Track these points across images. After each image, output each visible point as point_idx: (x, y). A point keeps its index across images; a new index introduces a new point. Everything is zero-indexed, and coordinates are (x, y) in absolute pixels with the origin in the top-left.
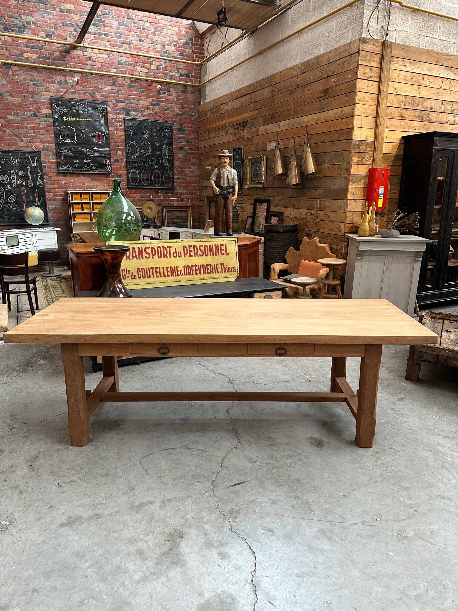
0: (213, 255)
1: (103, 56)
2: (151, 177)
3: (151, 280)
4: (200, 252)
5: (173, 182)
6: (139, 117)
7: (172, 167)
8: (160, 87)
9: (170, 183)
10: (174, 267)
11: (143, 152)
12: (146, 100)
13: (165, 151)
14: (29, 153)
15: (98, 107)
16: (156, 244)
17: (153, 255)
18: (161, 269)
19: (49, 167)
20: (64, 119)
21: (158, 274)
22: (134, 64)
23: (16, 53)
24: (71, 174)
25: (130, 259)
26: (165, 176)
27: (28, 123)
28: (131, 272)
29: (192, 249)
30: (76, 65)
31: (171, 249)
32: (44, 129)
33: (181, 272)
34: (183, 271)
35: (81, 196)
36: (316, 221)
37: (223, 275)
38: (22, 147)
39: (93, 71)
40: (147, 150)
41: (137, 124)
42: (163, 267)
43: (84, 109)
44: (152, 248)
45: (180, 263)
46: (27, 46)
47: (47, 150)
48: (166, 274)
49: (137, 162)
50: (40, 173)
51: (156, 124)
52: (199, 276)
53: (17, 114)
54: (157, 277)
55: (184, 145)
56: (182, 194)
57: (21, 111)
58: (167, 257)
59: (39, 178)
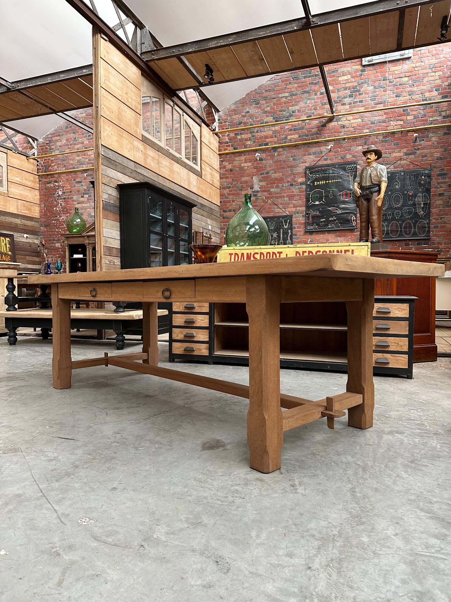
1: (357, 121)
2: (401, 228)
5: (429, 231)
6: (391, 169)
7: (428, 215)
8: (417, 135)
9: (424, 232)
11: (393, 203)
12: (399, 152)
13: (420, 199)
14: (283, 217)
15: (348, 168)
16: (264, 250)
19: (298, 227)
20: (316, 184)
22: (388, 120)
23: (282, 138)
24: (317, 232)
26: (418, 226)
27: (285, 193)
29: (306, 255)
30: (330, 135)
31: (281, 254)
32: (298, 195)
38: (278, 213)
39: (345, 136)
40: (397, 201)
43: (334, 172)
44: (261, 253)
46: (291, 130)
47: (298, 213)
50: (290, 234)
51: (410, 173)
53: (277, 187)
55: (445, 190)
56: (440, 243)
57: (281, 184)
59: (289, 238)
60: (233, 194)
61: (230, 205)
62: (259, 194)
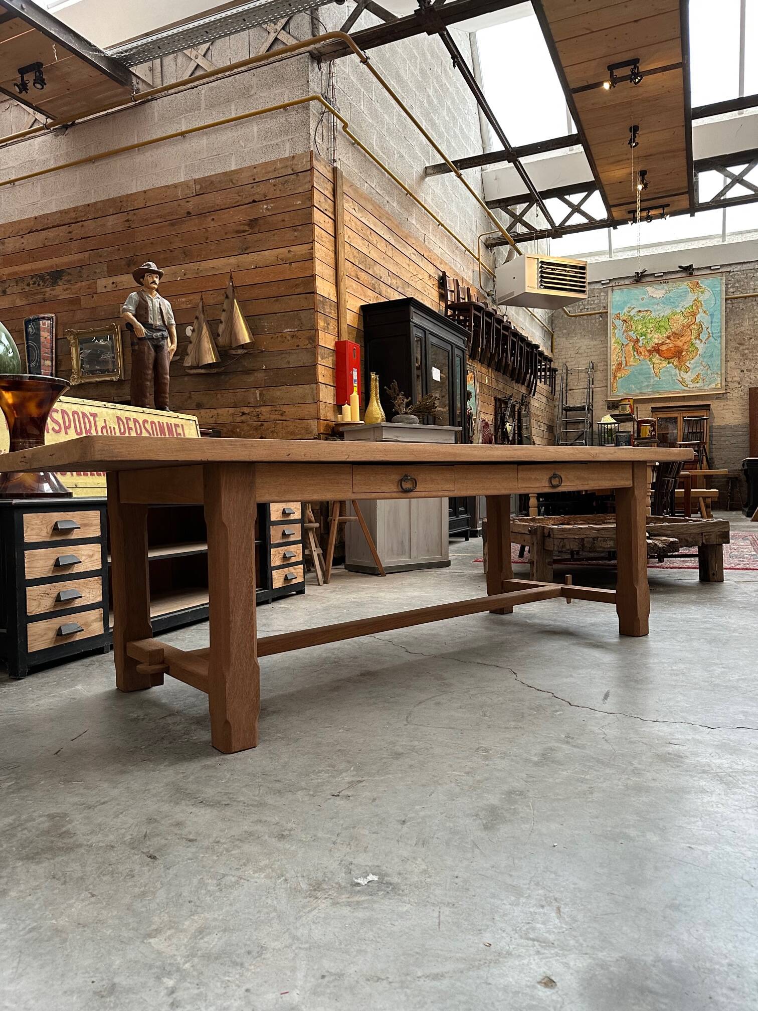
16: (69, 405)
17: (66, 428)
29: (131, 424)
31: (97, 419)
36: (255, 424)
44: (64, 412)
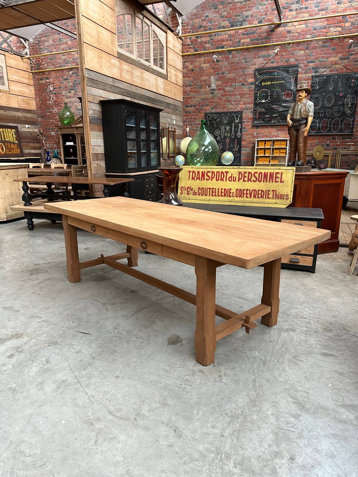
0: (267, 182)
1: (301, 26)
2: (330, 125)
3: (208, 197)
4: (253, 178)
5: (353, 128)
6: (327, 72)
7: (354, 114)
8: (352, 41)
9: (349, 129)
10: (228, 189)
12: (336, 56)
13: (348, 100)
14: (235, 112)
15: (291, 70)
16: (216, 169)
17: (212, 178)
18: (217, 190)
19: (247, 122)
20: (263, 84)
21: (214, 194)
22: (329, 26)
23: (236, 42)
24: (262, 126)
25: (194, 180)
26: (345, 123)
27: (237, 91)
28: (193, 190)
29: (246, 175)
30: (278, 40)
31: (228, 174)
32: (248, 94)
33: (233, 194)
34: (235, 193)
35: (265, 143)
37: (274, 201)
38: (231, 109)
39: (290, 41)
40: (329, 101)
41: (324, 79)
42: (218, 189)
43: (279, 74)
44: (213, 172)
45: (234, 186)
46: (244, 34)
47: (247, 109)
48: (220, 194)
49: (319, 113)
50: (240, 127)
51: (343, 76)
52: (249, 199)
53: (231, 86)
54: (212, 195)
57: (234, 83)
58: (223, 181)
59: (239, 131)
60: (194, 92)
61: (192, 101)
62: (216, 92)
